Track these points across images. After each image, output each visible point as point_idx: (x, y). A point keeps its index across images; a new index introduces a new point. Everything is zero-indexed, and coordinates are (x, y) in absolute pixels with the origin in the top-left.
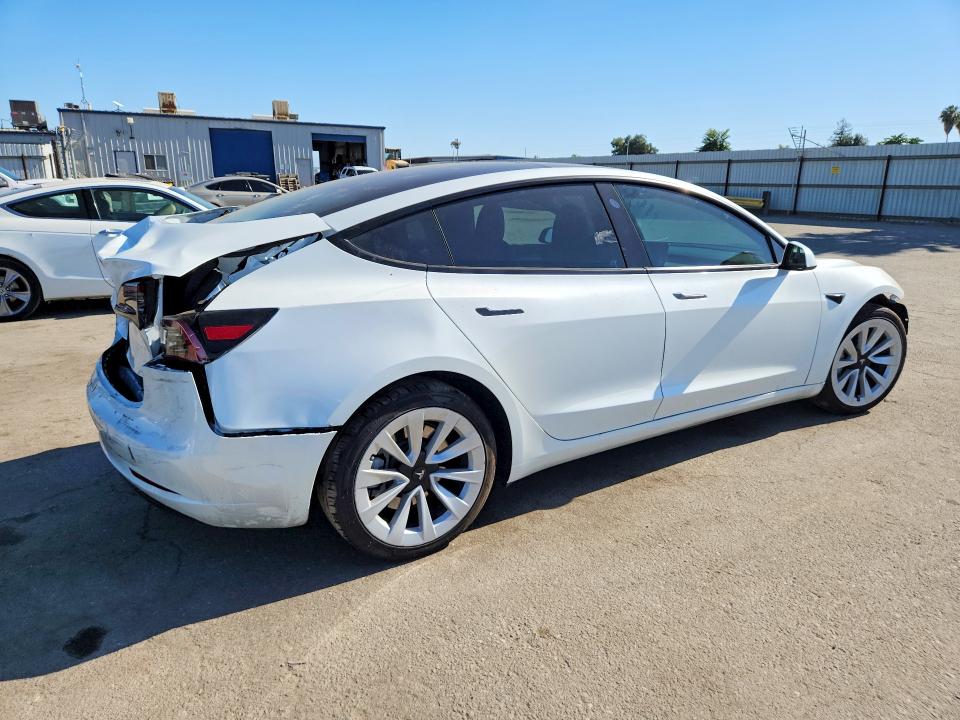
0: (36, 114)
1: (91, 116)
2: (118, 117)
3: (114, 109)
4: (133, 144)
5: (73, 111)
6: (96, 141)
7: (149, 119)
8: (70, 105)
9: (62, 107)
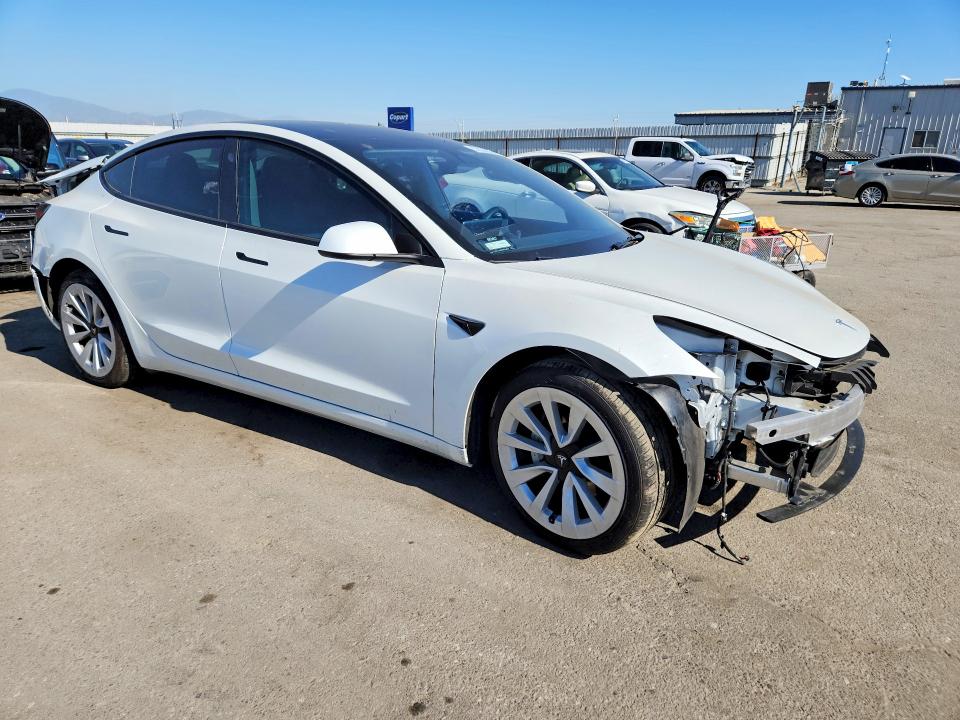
0: (827, 94)
1: (872, 92)
2: (901, 92)
3: (898, 83)
4: (907, 121)
5: (857, 89)
6: (869, 118)
7: (933, 91)
8: (855, 83)
9: (848, 85)
